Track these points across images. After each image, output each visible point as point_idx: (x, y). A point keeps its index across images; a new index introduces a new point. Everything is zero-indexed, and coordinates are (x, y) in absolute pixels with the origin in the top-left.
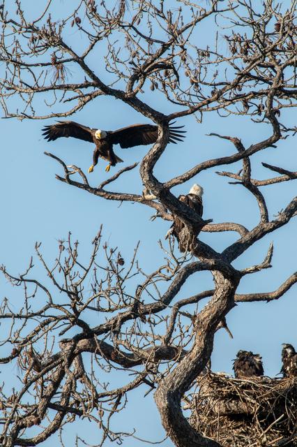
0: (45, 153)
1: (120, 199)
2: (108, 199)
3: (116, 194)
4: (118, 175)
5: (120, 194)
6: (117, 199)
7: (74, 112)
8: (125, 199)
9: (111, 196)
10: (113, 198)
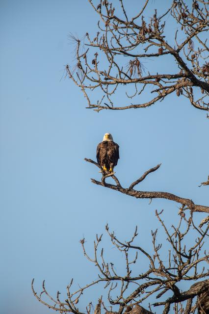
0: (86, 159)
1: (150, 197)
2: (139, 197)
3: (146, 192)
4: (145, 177)
5: (149, 193)
6: (147, 197)
7: (153, 103)
8: (154, 197)
9: (141, 195)
10: (143, 197)
